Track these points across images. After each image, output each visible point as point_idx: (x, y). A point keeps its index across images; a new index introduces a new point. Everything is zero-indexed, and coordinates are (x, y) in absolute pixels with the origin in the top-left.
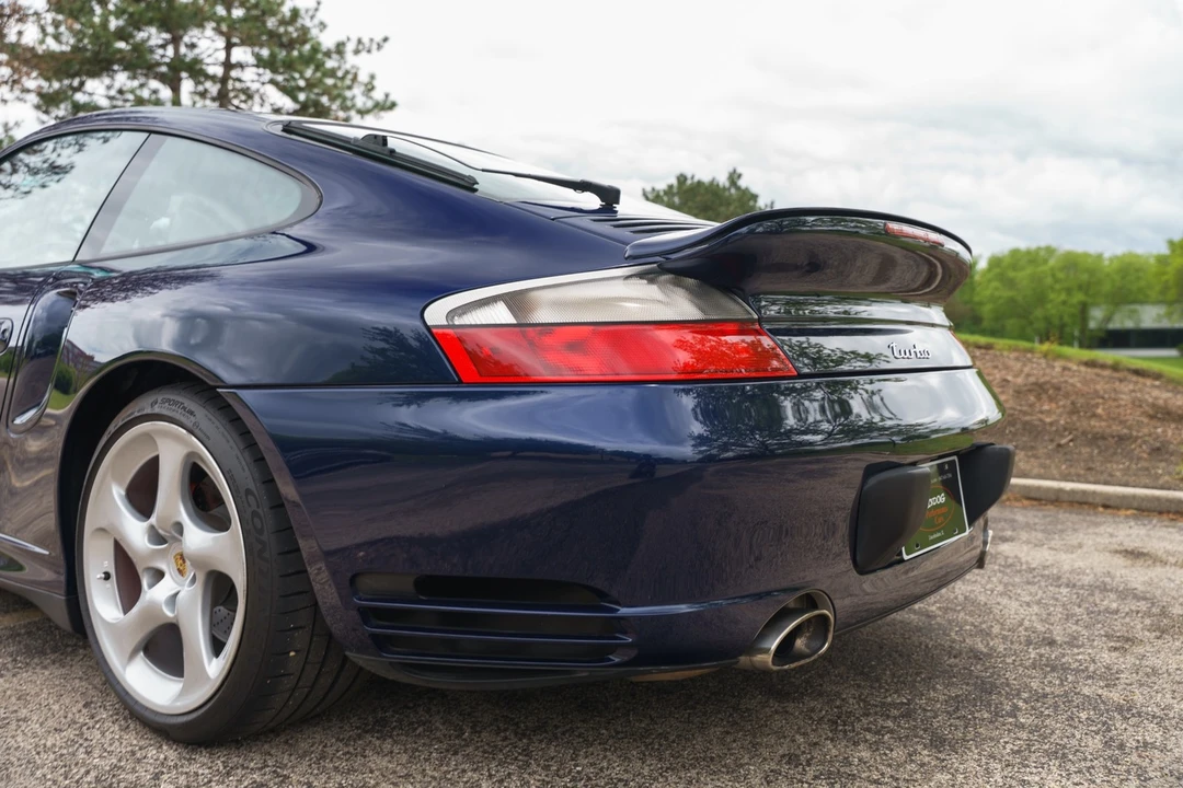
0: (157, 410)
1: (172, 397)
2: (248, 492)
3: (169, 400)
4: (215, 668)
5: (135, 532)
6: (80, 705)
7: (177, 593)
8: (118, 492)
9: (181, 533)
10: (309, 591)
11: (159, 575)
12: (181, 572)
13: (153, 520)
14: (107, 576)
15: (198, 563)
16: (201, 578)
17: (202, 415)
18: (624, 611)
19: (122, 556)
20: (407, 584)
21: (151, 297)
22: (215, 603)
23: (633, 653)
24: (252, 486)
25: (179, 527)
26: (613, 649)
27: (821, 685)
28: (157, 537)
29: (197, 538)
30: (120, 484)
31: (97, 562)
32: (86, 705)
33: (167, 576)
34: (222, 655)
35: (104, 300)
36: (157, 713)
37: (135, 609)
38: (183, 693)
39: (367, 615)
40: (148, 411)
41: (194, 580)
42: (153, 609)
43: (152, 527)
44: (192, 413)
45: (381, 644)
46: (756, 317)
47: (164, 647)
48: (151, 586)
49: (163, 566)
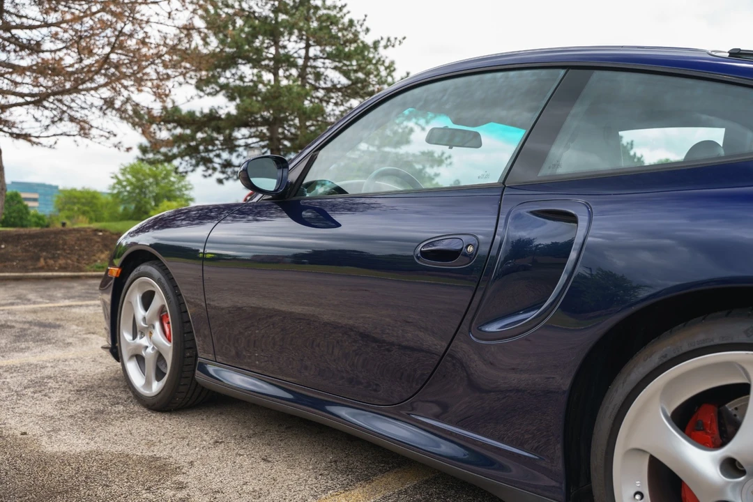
5: (701, 459)
8: (665, 416)
13: (729, 449)
14: (641, 497)
28: (732, 468)
30: (666, 407)
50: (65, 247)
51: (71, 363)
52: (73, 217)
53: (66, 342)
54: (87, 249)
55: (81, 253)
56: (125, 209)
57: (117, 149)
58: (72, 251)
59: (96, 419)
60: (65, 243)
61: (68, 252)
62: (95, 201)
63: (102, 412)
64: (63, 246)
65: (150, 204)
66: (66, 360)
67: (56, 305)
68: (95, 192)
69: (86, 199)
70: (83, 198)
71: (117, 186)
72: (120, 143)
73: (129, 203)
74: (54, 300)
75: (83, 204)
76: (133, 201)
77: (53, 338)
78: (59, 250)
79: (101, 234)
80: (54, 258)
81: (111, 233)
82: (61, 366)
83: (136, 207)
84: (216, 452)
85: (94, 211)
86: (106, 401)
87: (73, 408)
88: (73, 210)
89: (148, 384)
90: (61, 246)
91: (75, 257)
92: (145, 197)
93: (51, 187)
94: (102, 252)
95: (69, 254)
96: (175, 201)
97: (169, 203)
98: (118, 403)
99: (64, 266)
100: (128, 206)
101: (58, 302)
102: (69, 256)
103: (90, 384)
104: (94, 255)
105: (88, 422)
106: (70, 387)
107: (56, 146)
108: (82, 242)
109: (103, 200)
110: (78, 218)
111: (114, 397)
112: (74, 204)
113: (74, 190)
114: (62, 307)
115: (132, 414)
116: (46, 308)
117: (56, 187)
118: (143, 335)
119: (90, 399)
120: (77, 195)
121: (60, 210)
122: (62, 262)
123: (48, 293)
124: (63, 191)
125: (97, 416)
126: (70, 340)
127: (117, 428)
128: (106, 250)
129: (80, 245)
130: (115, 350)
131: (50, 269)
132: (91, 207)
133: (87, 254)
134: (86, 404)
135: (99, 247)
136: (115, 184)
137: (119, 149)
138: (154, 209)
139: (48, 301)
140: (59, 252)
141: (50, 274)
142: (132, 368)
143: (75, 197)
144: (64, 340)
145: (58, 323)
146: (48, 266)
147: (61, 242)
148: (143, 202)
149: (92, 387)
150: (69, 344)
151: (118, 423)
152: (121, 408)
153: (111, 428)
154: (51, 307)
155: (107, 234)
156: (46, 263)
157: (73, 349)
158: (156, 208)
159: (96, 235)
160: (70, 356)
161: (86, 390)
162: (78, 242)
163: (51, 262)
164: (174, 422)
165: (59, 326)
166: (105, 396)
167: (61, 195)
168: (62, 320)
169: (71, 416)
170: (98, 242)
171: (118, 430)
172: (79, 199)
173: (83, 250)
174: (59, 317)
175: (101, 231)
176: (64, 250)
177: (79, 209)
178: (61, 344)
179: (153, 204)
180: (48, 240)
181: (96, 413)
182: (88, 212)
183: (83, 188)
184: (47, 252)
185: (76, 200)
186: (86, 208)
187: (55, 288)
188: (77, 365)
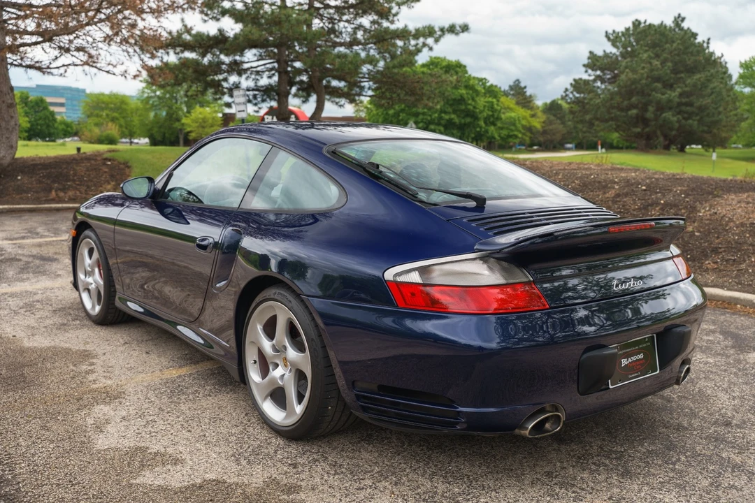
0: (276, 297)
1: (282, 292)
2: (313, 340)
3: (281, 294)
4: (299, 409)
5: (267, 345)
6: (244, 415)
7: (284, 374)
8: (259, 328)
9: (286, 350)
10: (336, 383)
11: (276, 366)
12: (286, 366)
13: (274, 341)
14: (255, 362)
15: (293, 364)
16: (293, 371)
17: (295, 303)
18: (460, 409)
19: (261, 354)
20: (374, 387)
21: (273, 242)
22: (299, 380)
23: (465, 426)
24: (314, 337)
25: (285, 348)
26: (457, 423)
27: (584, 437)
28: (275, 349)
29: (292, 353)
30: (260, 324)
31: (251, 356)
32: (246, 415)
33: (280, 366)
34: (302, 404)
35: (252, 236)
36: (276, 424)
37: (267, 378)
38: (286, 418)
39: (358, 397)
40: (272, 297)
41: (291, 370)
42: (273, 380)
43: (274, 345)
44: (290, 302)
45: (364, 409)
46: (532, 279)
47: (278, 396)
48: (273, 370)
49: (278, 362)
50: (75, 178)
51: (56, 291)
52: (102, 124)
53: (57, 274)
54: (95, 180)
55: (90, 184)
56: (156, 116)
57: (123, 77)
58: (81, 182)
59: (60, 329)
60: (75, 175)
61: (77, 183)
62: (124, 106)
63: (65, 325)
64: (74, 177)
65: (182, 110)
66: (53, 288)
67: (59, 239)
68: (124, 96)
69: (115, 104)
70: (111, 103)
71: (146, 90)
72: (126, 71)
73: (160, 109)
74: (58, 234)
75: (111, 109)
76: (164, 106)
77: (48, 271)
78: (69, 181)
79: (109, 163)
80: (64, 190)
81: (119, 162)
82: (48, 293)
83: (167, 114)
84: (122, 349)
85: (123, 118)
86: (70, 318)
87: (48, 322)
88: (101, 116)
89: (93, 307)
90: (71, 177)
91: (83, 189)
92: (176, 103)
93: (77, 90)
94: (109, 183)
95: (78, 185)
96: (208, 107)
97: (201, 110)
98: (77, 319)
99: (72, 197)
100: (158, 112)
101: (61, 237)
102: (78, 187)
103: (64, 306)
104: (101, 186)
105: (54, 331)
106: (50, 308)
107: (66, 74)
108: (91, 173)
109: (134, 104)
110: (107, 126)
111: (76, 315)
112: (102, 109)
113: (103, 94)
114: (63, 241)
115: (83, 326)
116: (50, 241)
117: (84, 91)
118: (90, 276)
119: (60, 316)
120: (106, 99)
121: (89, 116)
122: (71, 193)
123: (55, 226)
124: (91, 95)
125: (62, 327)
126: (59, 272)
127: (71, 334)
128: (113, 181)
129: (89, 175)
130: (75, 285)
131: (61, 201)
132: (120, 114)
133: (95, 185)
134: (57, 320)
135: (106, 177)
136: (144, 88)
137: (125, 77)
138: (186, 116)
139: (52, 235)
140: (69, 183)
141: (60, 205)
142: (85, 296)
143: (103, 103)
144: (56, 272)
145: (55, 257)
146: (59, 197)
147: (72, 172)
148: (174, 108)
149: (65, 308)
150: (59, 276)
151: (72, 331)
152: (78, 322)
153: (67, 334)
154: (53, 241)
155: (116, 163)
156: (57, 195)
157: (60, 280)
158: (188, 115)
159: (104, 164)
160: (57, 286)
161: (59, 310)
162: (87, 173)
163: (61, 194)
164: (107, 331)
165: (56, 260)
166: (71, 314)
167: (88, 100)
168: (59, 254)
169: (45, 327)
170: (106, 172)
171: (70, 335)
172: (107, 104)
173: (92, 181)
174: (58, 251)
175: (110, 160)
176: (74, 181)
177: (107, 115)
178: (53, 275)
179: (185, 109)
180: (60, 170)
181: (61, 325)
182: (117, 119)
183: (111, 92)
184: (59, 183)
185: (103, 105)
186: (116, 115)
187: (62, 220)
188: (58, 293)
